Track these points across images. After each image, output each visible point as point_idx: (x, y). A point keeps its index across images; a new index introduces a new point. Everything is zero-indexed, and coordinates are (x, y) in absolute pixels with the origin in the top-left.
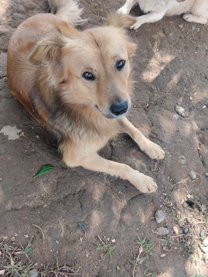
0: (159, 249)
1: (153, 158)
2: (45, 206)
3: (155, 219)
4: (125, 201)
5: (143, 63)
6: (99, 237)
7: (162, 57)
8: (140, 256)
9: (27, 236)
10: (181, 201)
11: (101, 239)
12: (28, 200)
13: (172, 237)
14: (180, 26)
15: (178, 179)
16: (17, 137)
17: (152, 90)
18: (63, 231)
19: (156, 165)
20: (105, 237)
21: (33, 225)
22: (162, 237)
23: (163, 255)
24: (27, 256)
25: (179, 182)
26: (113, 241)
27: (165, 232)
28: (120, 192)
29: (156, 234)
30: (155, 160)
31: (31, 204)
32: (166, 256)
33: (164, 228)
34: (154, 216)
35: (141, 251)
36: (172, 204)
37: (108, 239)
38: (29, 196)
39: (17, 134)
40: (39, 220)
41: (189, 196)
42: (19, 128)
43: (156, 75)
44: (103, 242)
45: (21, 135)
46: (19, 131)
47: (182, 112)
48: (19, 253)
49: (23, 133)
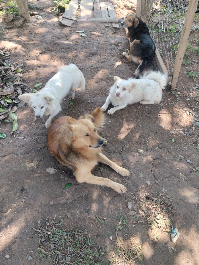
0: (131, 222)
1: (124, 176)
2: (69, 203)
3: (128, 207)
4: (110, 198)
5: (117, 130)
6: (97, 216)
7: (128, 125)
8: (120, 225)
9: (61, 217)
10: (142, 197)
11: (98, 217)
12: (60, 200)
13: (138, 216)
14: (138, 108)
15: (139, 185)
16: (54, 172)
17: (123, 143)
18: (78, 214)
19: (126, 180)
20: (100, 216)
21: (63, 211)
22: (133, 216)
23: (134, 226)
24: (61, 225)
25: (140, 187)
26: (105, 218)
27: (134, 213)
28: (106, 194)
29: (128, 215)
30: (126, 177)
31: (62, 202)
32: (136, 226)
33: (133, 212)
34: (127, 205)
35: (120, 223)
36: (136, 199)
37: (102, 217)
38: (61, 198)
39: (54, 171)
40: (66, 209)
41: (146, 194)
42: (54, 168)
43: (125, 135)
44: (99, 219)
45: (55, 171)
46: (54, 170)
47: (141, 152)
48: (57, 224)
49: (56, 170)
